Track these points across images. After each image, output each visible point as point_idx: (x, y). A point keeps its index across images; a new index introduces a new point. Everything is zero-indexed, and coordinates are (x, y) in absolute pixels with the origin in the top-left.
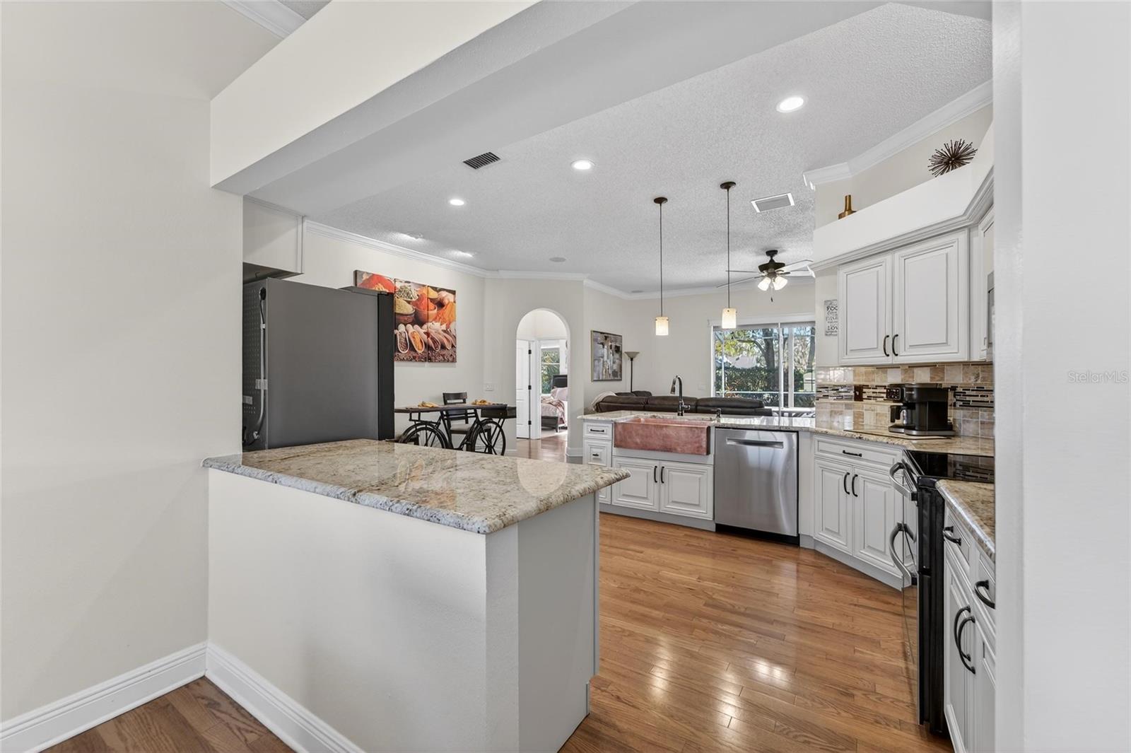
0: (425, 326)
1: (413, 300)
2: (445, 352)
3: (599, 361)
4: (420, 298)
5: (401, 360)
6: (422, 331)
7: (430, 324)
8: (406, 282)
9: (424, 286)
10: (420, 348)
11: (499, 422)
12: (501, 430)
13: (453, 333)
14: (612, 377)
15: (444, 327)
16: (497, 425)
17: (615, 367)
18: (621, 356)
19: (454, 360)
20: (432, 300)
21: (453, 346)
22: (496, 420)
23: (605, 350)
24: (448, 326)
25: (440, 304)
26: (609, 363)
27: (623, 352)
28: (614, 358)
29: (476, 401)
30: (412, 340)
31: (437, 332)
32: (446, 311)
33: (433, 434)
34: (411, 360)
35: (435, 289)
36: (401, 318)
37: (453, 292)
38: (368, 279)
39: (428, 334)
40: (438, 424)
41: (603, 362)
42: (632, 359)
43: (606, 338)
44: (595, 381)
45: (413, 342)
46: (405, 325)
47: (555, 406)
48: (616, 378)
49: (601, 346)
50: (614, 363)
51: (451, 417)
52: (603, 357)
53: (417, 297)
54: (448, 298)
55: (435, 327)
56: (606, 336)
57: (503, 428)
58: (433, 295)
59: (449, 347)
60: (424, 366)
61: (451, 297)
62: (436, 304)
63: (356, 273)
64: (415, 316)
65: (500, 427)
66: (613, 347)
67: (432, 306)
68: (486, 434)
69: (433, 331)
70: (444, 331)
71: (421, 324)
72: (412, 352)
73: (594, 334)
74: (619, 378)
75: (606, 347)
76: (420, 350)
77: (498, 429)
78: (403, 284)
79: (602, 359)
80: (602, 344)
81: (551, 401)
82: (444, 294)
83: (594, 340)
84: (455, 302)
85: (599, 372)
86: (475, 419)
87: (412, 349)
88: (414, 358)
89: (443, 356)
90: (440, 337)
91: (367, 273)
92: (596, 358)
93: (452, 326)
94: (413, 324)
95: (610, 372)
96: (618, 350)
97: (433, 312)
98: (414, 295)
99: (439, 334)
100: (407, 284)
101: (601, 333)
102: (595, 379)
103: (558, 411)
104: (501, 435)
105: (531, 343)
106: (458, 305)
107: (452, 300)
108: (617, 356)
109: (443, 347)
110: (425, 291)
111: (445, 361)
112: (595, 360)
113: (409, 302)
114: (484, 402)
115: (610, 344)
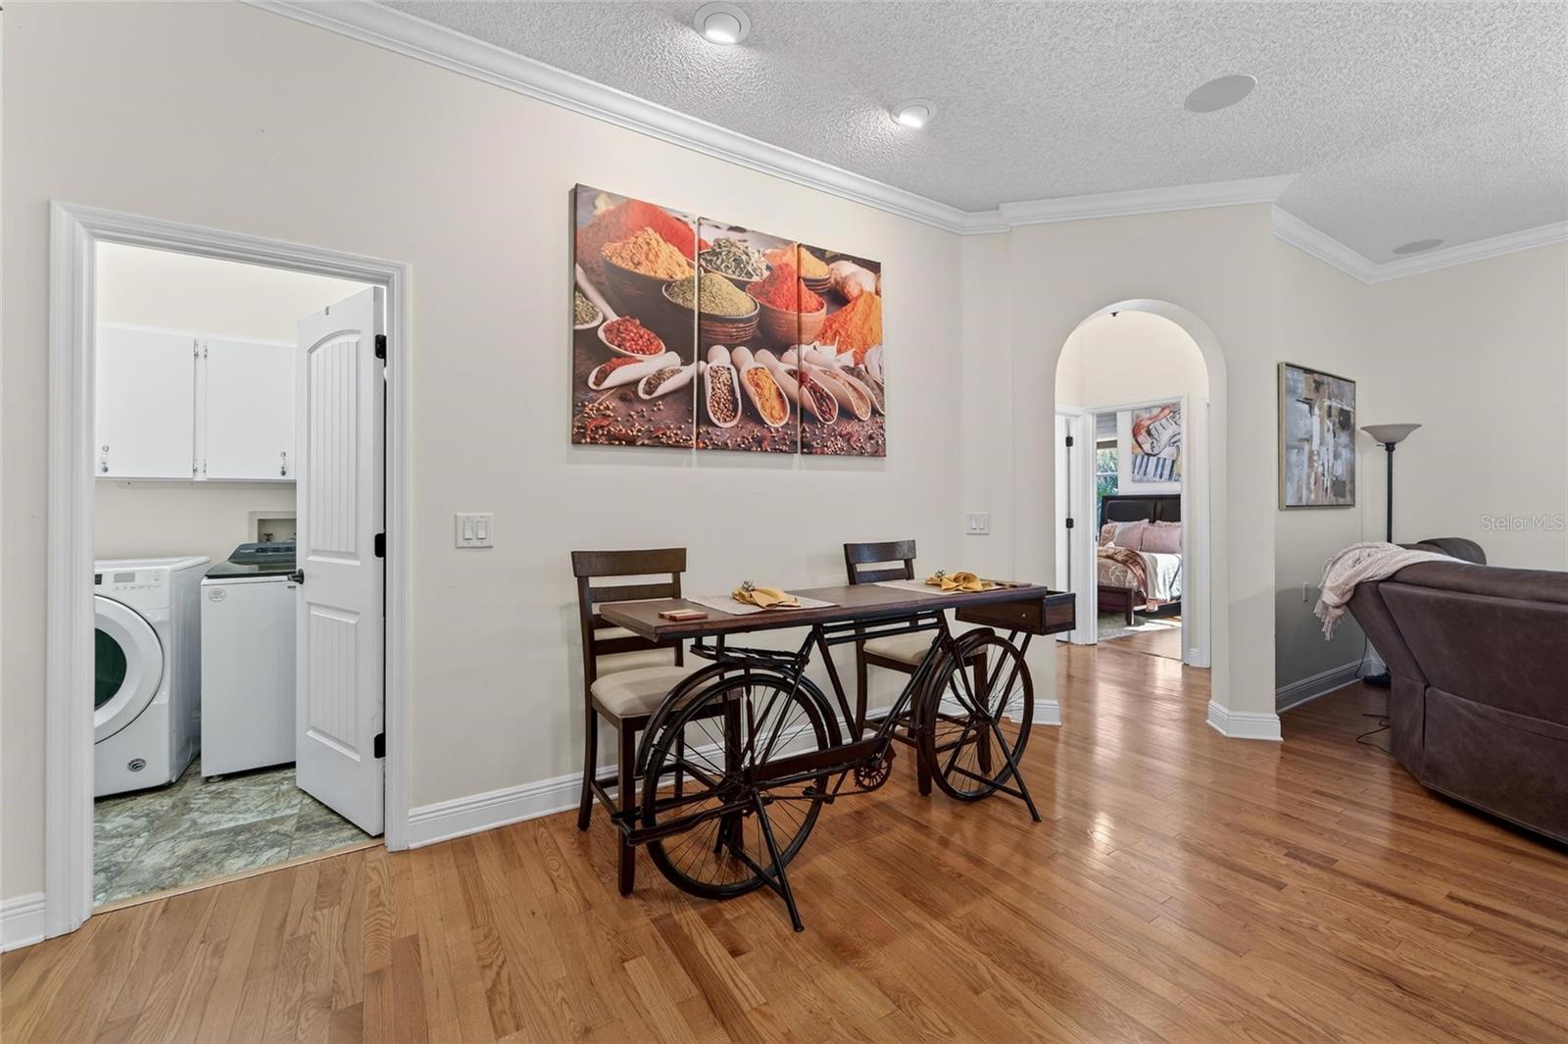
0: (791, 355)
1: (756, 279)
2: (851, 427)
3: (1300, 449)
4: (777, 274)
5: (716, 447)
6: (783, 367)
7: (805, 349)
8: (732, 229)
9: (788, 243)
10: (777, 412)
11: (1012, 637)
12: (1021, 667)
13: (875, 373)
14: (1331, 499)
15: (848, 359)
16: (1007, 646)
17: (1340, 470)
18: (1352, 436)
19: (878, 452)
20: (813, 284)
21: (875, 412)
22: (1003, 633)
23: (1316, 420)
24: (859, 358)
25: (837, 296)
26: (1326, 456)
27: (1358, 428)
28: (1336, 445)
29: (940, 575)
30: (751, 390)
31: (828, 372)
32: (855, 315)
33: (783, 696)
34: (748, 449)
35: (819, 253)
36: (718, 328)
37: (874, 267)
38: (610, 213)
39: (800, 376)
40: (802, 658)
41: (1311, 453)
42: (1390, 447)
43: (1318, 385)
44: (1289, 507)
45: (756, 400)
46: (731, 348)
47: (1124, 563)
48: (1341, 501)
49: (1306, 407)
50: (1336, 456)
51: (852, 632)
52: (1309, 440)
53: (766, 274)
54: (860, 281)
55: (822, 358)
56: (1318, 380)
57: (1027, 658)
58: (815, 269)
59: (864, 413)
60: (789, 467)
61: (866, 279)
62: (820, 295)
63: (575, 193)
64: (760, 326)
65: (1019, 656)
66: (1334, 412)
67: (810, 298)
68: (970, 670)
69: (816, 368)
70: (846, 369)
71: (779, 349)
72: (750, 426)
73: (1287, 373)
74: (1348, 500)
75: (1316, 410)
76: (776, 419)
77: (1010, 661)
78: (722, 234)
79: (1307, 447)
80: (1308, 402)
81: (1111, 552)
82: (846, 269)
83: (1283, 390)
84: (878, 293)
85: (1300, 480)
86: (936, 632)
87: (752, 414)
88: (759, 442)
89: (848, 437)
90: (838, 386)
91: (609, 195)
92: (1289, 444)
93: (872, 357)
94: (754, 347)
95: (1328, 484)
96: (1345, 421)
97: (816, 317)
98: (759, 265)
99: (835, 376)
100: (734, 236)
101: (1307, 371)
102: (1290, 501)
103: (1130, 575)
104: (1019, 680)
105: (1072, 419)
106: (887, 301)
107: (869, 287)
108: (1344, 438)
109: (847, 413)
110: (790, 258)
111: (852, 448)
112: (1289, 448)
113: (741, 286)
114: (967, 578)
115: (1327, 403)
